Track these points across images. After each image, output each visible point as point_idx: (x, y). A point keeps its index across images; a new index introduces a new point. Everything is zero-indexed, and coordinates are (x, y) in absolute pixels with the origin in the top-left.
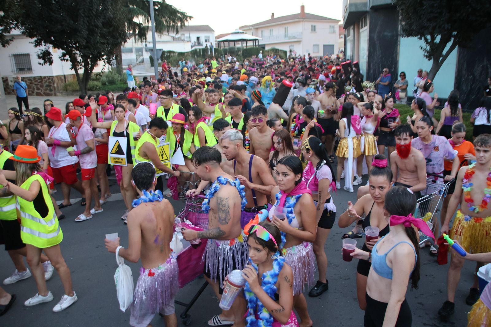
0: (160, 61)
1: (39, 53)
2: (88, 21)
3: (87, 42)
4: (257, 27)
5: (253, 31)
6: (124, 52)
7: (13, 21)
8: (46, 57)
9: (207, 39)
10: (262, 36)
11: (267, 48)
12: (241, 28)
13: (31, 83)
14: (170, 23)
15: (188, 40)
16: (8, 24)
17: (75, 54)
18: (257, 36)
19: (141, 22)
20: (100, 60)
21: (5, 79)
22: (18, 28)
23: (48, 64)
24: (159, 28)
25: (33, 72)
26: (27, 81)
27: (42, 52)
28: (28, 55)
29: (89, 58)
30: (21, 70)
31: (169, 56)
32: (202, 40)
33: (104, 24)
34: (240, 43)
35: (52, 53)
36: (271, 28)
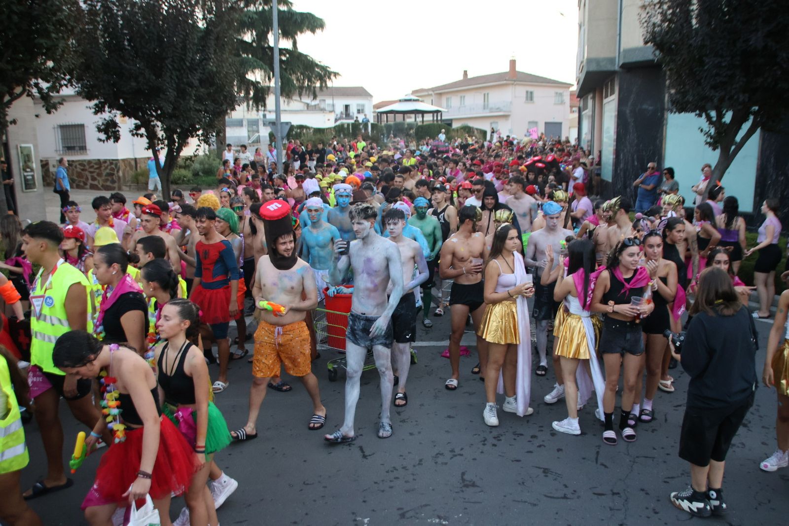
0: (285, 141)
1: (100, 123)
2: (177, 77)
3: (174, 109)
4: (440, 92)
5: (433, 98)
6: (229, 126)
7: (65, 75)
8: (110, 131)
9: (360, 108)
10: (448, 107)
11: (455, 125)
12: (414, 92)
13: (83, 170)
14: (304, 83)
15: (331, 109)
16: (58, 79)
17: (154, 126)
18: (440, 107)
19: (259, 80)
20: (192, 137)
21: (44, 163)
22: (72, 85)
23: (112, 140)
24: (287, 90)
25: (88, 152)
26: (78, 166)
27: (105, 122)
28: (82, 126)
29: (176, 132)
30: (69, 149)
31: (300, 133)
32: (353, 110)
33: (201, 81)
34: (413, 116)
35: (119, 125)
36: (462, 94)
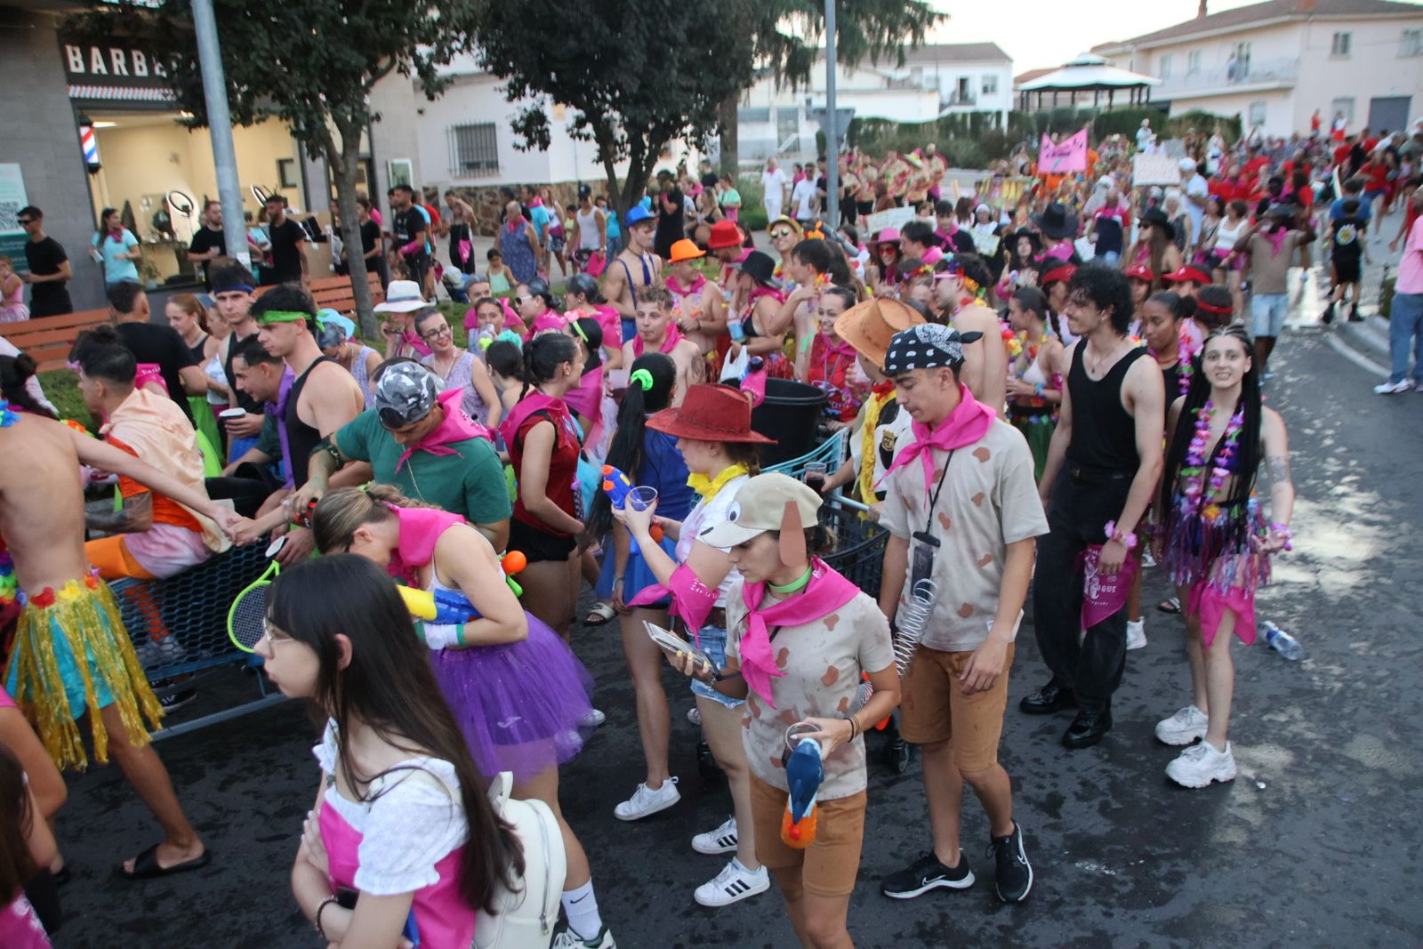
0: (844, 147)
1: (518, 118)
2: (648, 28)
3: (642, 87)
4: (1149, 47)
5: (1134, 58)
6: (744, 121)
7: (458, 32)
8: (534, 130)
9: (989, 84)
10: (1163, 75)
11: (1175, 112)
12: (1095, 50)
13: (492, 203)
14: (881, 36)
15: (932, 85)
16: (447, 39)
17: (608, 121)
18: (1147, 73)
19: (799, 34)
20: (675, 137)
21: (431, 192)
22: (469, 49)
23: (537, 146)
24: (849, 51)
25: (501, 171)
26: (484, 197)
27: (525, 115)
28: (491, 127)
29: (646, 130)
30: (471, 166)
31: (874, 132)
32: (975, 87)
33: (691, 34)
34: (1091, 95)
35: (550, 118)
36: (1194, 48)
